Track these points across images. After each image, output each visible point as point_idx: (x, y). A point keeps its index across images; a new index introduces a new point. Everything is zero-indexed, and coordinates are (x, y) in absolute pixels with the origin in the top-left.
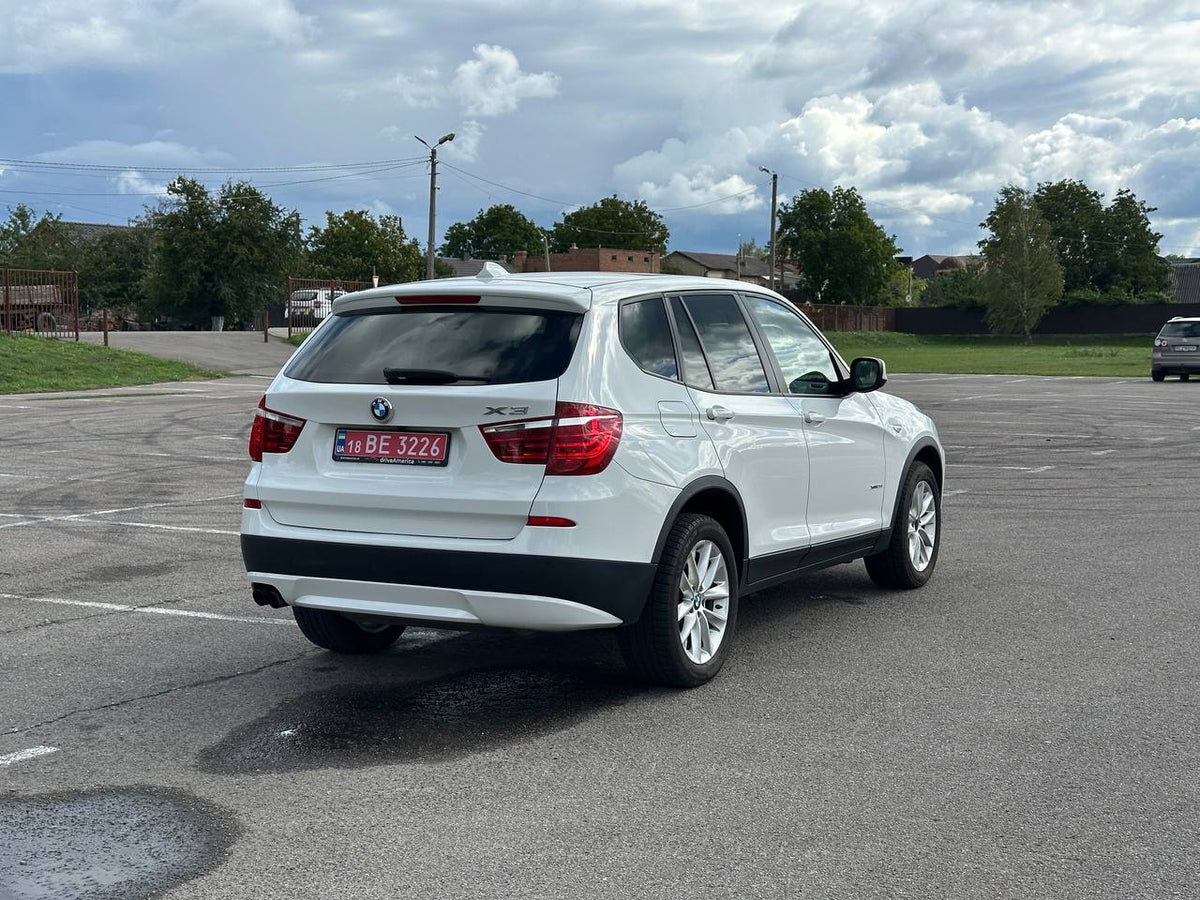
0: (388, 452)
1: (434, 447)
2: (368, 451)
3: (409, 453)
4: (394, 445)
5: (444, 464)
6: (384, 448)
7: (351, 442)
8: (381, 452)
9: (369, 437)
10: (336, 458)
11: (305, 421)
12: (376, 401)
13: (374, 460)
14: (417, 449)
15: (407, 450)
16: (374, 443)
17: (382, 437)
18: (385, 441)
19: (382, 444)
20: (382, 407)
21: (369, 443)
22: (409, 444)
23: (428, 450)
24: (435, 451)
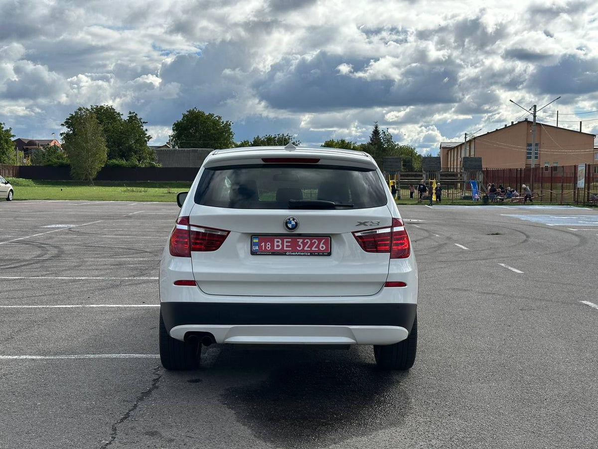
0: (290, 249)
1: (321, 245)
2: (276, 248)
3: (306, 249)
4: (294, 245)
5: (329, 254)
6: (287, 246)
7: (263, 244)
8: (285, 249)
9: (276, 240)
10: (253, 253)
11: (229, 232)
12: (289, 219)
13: (282, 253)
14: (310, 246)
15: (304, 247)
16: (280, 244)
17: (285, 240)
18: (287, 242)
19: (285, 244)
20: (293, 223)
21: (276, 244)
22: (304, 244)
23: (318, 247)
24: (322, 247)
